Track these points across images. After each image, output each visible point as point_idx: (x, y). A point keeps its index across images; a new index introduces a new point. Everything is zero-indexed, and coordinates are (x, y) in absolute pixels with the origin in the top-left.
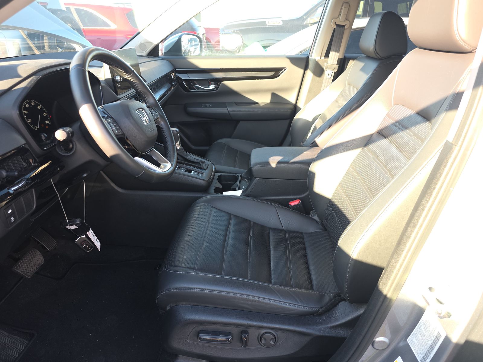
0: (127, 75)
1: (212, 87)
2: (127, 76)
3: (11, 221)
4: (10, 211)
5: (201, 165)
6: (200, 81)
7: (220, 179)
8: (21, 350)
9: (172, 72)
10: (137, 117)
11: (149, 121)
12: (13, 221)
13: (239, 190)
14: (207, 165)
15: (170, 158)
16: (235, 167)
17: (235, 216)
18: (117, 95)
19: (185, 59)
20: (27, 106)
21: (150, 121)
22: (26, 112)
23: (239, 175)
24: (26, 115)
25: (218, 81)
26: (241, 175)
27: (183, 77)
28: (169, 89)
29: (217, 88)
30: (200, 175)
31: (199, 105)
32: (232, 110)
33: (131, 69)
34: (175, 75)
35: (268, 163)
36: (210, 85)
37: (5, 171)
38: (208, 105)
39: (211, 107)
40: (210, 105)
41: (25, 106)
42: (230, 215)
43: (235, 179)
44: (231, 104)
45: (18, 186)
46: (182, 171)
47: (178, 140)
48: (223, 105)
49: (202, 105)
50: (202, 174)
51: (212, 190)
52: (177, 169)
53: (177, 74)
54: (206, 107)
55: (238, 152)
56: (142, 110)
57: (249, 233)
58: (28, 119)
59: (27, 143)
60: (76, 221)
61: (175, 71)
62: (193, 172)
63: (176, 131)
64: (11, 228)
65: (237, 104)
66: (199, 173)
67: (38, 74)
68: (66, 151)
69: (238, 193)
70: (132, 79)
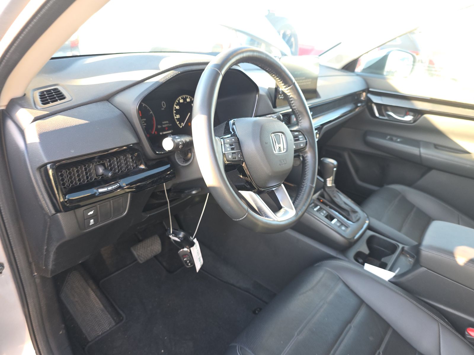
0: (285, 86)
1: (409, 118)
2: (285, 88)
3: (90, 224)
4: (91, 213)
5: (349, 215)
6: (395, 109)
7: (370, 241)
8: (106, 329)
9: (363, 91)
10: (266, 143)
11: (285, 150)
12: (92, 224)
13: (391, 270)
14: (358, 218)
15: (299, 202)
16: (400, 230)
17: (369, 307)
18: (275, 107)
19: (384, 78)
20: (181, 101)
21: (287, 151)
22: (177, 107)
23: (401, 246)
24: (176, 110)
25: (419, 113)
26: (403, 248)
27: (376, 99)
28: (350, 111)
29: (415, 121)
30: (343, 228)
31: (383, 136)
32: (426, 153)
33: (292, 81)
34: (366, 95)
35: (451, 254)
36: (406, 114)
37: (103, 168)
38: (394, 138)
39: (398, 142)
40: (397, 139)
41: (179, 101)
42: (362, 302)
43: (393, 249)
44: (427, 145)
45: (107, 188)
46: (322, 216)
47: (332, 175)
48: (416, 143)
49: (386, 137)
50: (347, 227)
51: (352, 253)
52: (318, 211)
53: (370, 95)
54: (391, 140)
55: (415, 210)
56: (280, 134)
57: (379, 347)
58: (176, 114)
59: (139, 142)
60: (179, 234)
61: (367, 91)
62: (335, 220)
63: (333, 164)
64: (87, 230)
65: (436, 146)
66: (342, 224)
67: (177, 69)
68: (184, 160)
69: (386, 275)
70: (289, 92)
